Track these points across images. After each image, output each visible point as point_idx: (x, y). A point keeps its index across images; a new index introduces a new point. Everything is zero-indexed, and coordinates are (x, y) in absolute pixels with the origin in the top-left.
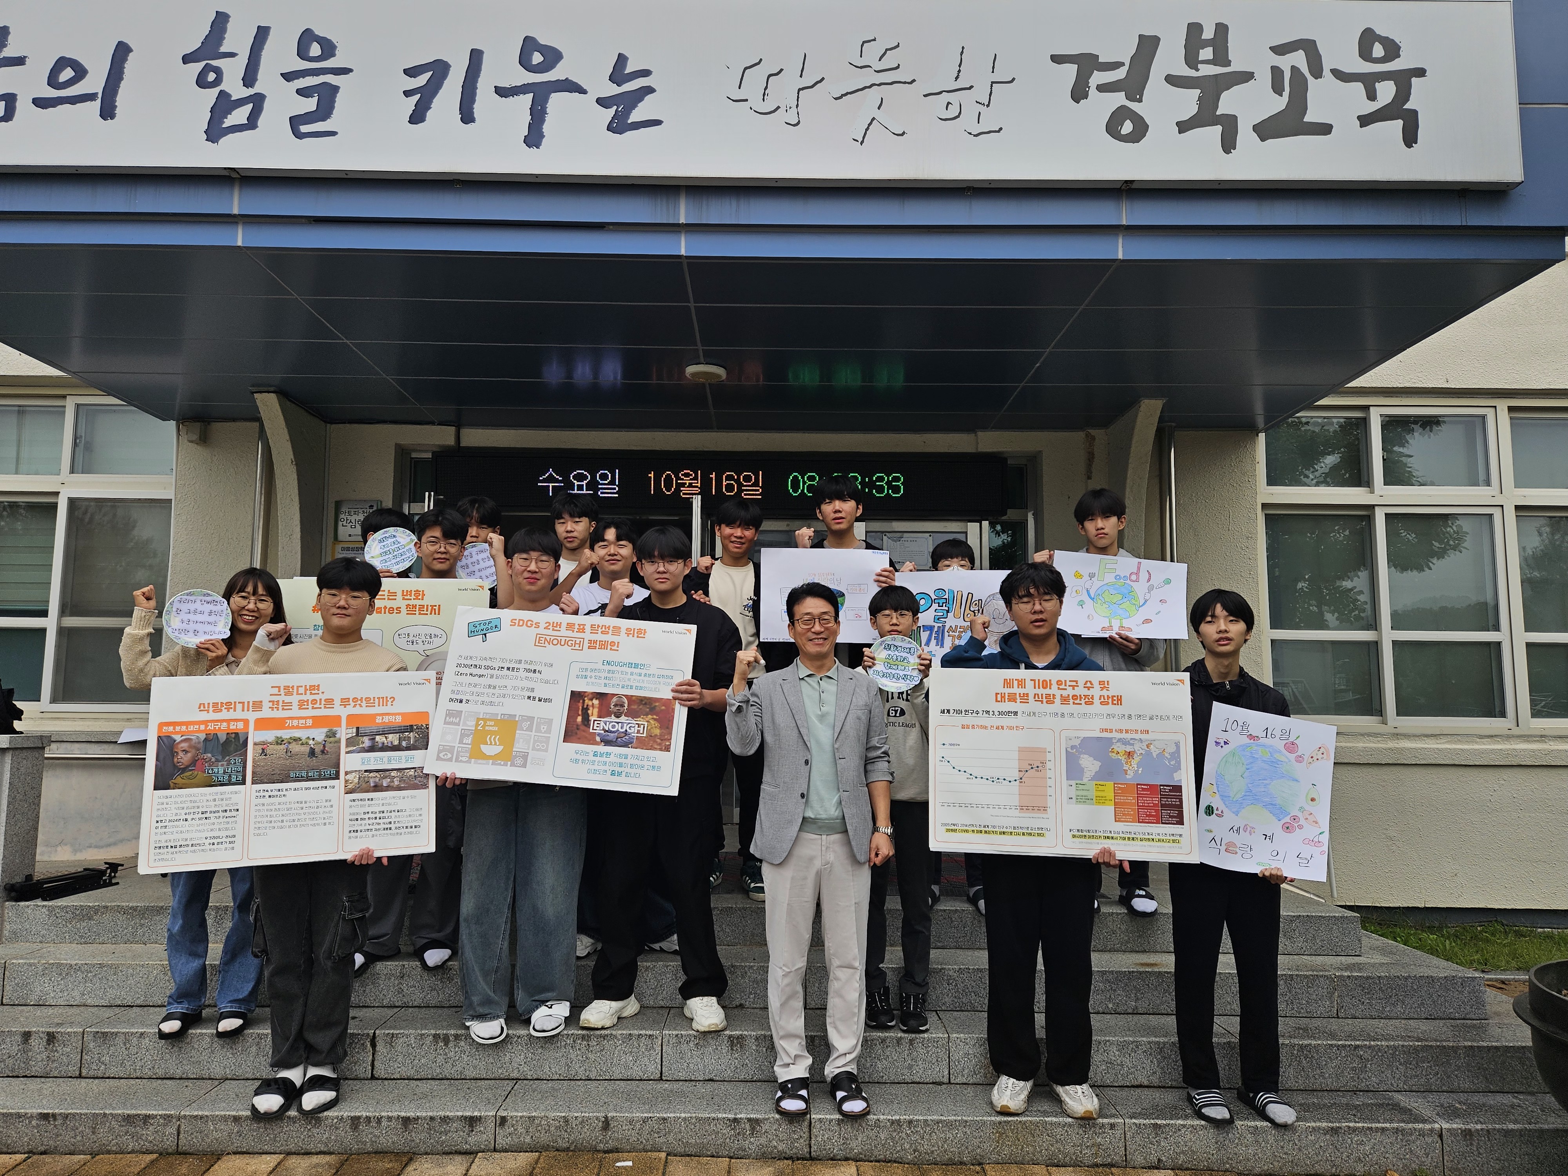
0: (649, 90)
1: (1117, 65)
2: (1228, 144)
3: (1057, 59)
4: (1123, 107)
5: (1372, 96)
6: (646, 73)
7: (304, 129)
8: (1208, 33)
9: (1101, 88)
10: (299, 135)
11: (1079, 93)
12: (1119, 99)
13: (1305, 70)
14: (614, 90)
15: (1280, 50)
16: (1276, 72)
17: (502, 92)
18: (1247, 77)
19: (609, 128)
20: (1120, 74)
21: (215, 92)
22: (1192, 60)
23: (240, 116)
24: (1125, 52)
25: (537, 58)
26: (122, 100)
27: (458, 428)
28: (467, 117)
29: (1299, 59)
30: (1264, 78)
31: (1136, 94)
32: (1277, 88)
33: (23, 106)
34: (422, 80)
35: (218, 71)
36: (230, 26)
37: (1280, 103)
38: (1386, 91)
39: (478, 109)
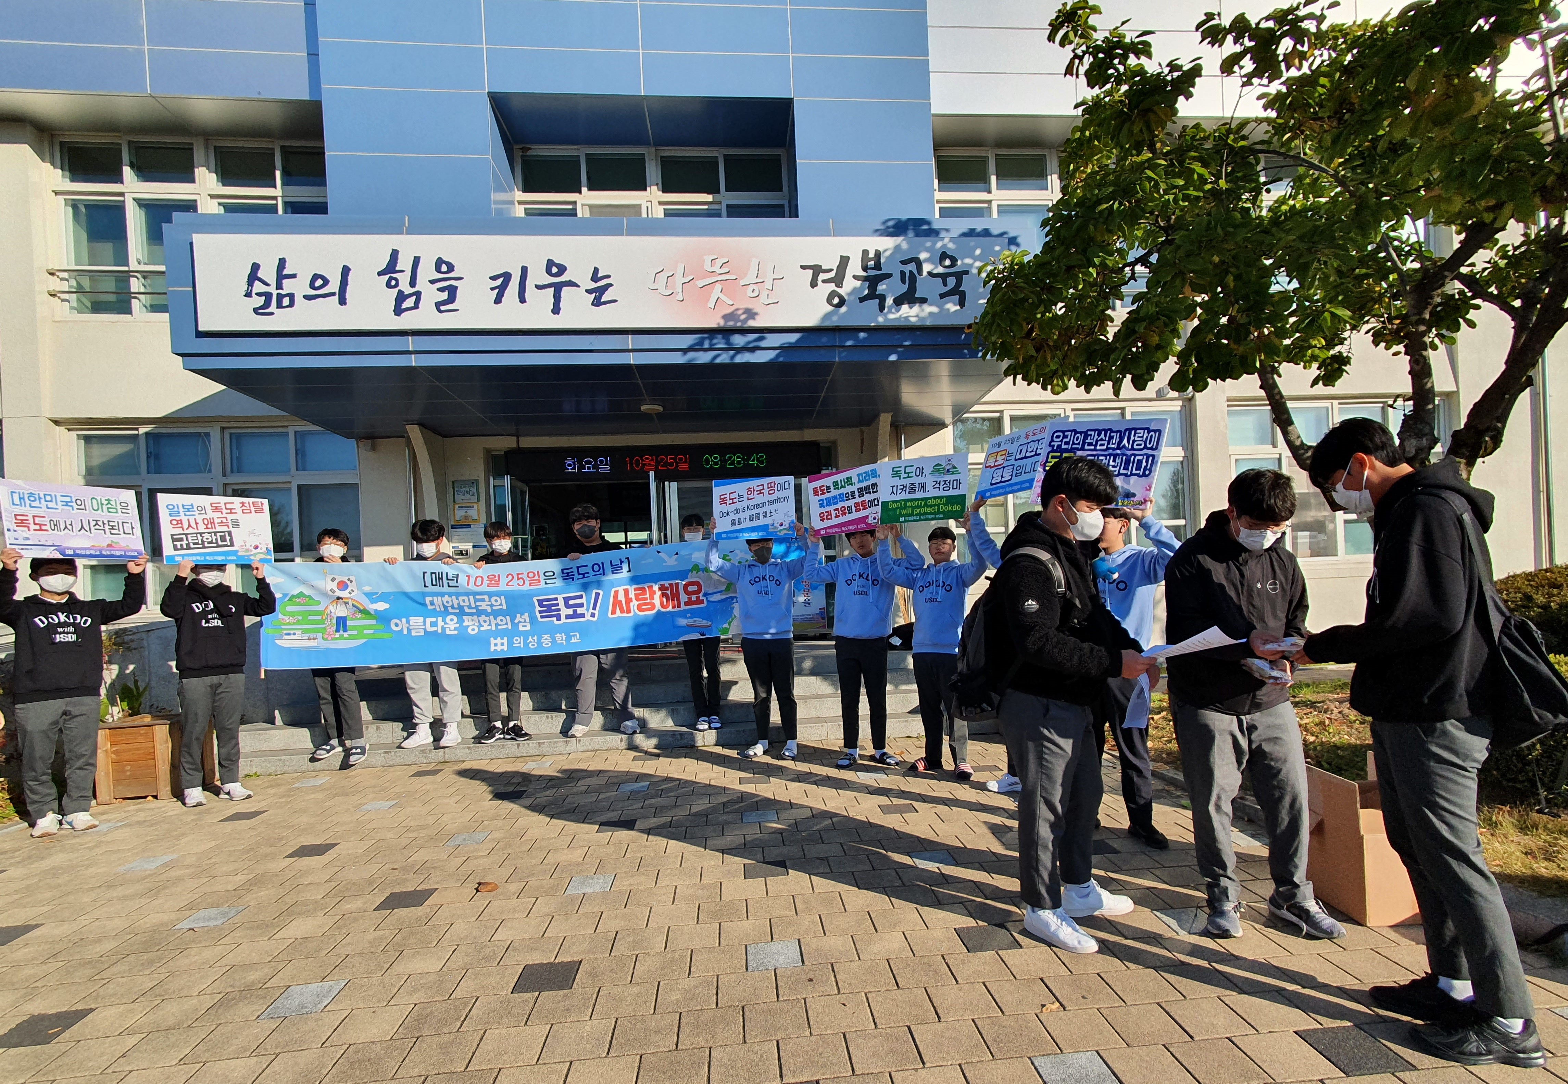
0: (611, 285)
1: (831, 270)
2: (882, 308)
3: (803, 267)
4: (834, 291)
5: (945, 284)
6: (608, 277)
7: (443, 308)
8: (872, 255)
9: (824, 281)
10: (441, 312)
11: (814, 284)
12: (832, 287)
13: (915, 272)
14: (594, 285)
15: (904, 263)
16: (903, 273)
17: (538, 287)
18: (889, 276)
19: (593, 304)
20: (832, 274)
21: (396, 290)
22: (865, 269)
23: (409, 302)
24: (834, 264)
25: (555, 270)
26: (348, 296)
27: (518, 437)
28: (522, 300)
29: (912, 267)
30: (897, 276)
31: (839, 284)
32: (903, 281)
33: (299, 299)
34: (499, 282)
35: (396, 280)
36: (399, 256)
37: (904, 288)
38: (952, 282)
39: (527, 296)
